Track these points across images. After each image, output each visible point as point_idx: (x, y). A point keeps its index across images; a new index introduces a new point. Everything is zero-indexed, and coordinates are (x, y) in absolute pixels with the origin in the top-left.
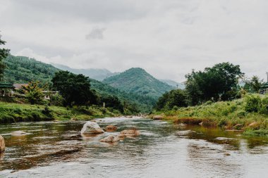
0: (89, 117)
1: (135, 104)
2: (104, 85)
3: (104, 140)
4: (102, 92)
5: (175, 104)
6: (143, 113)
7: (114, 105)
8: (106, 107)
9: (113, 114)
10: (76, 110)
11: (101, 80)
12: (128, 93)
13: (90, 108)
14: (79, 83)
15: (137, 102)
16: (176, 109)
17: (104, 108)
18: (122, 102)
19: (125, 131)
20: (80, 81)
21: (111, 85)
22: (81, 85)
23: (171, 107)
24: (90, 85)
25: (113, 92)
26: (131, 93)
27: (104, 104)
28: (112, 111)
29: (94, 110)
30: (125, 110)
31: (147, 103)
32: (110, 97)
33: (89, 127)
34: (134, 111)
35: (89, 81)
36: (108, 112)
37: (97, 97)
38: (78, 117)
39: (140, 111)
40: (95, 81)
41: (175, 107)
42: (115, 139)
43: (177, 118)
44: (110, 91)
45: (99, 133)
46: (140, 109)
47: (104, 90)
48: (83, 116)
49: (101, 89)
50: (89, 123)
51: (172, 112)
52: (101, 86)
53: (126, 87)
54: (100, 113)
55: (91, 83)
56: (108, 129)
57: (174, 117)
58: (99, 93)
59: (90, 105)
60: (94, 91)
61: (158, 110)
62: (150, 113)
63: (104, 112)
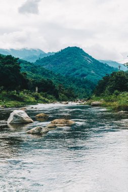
0: (20, 103)
1: (72, 89)
2: (36, 67)
3: (31, 131)
4: (34, 75)
5: (116, 89)
6: (81, 99)
7: (49, 91)
8: (39, 92)
9: (46, 99)
10: (5, 95)
11: (33, 61)
12: (64, 76)
13: (21, 93)
14: (7, 66)
15: (74, 86)
16: (117, 94)
17: (36, 93)
18: (57, 86)
19: (56, 120)
20: (8, 63)
21: (44, 67)
22: (10, 68)
23: (112, 91)
24: (20, 68)
25: (47, 75)
26: (67, 76)
27: (37, 89)
28: (45, 96)
29: (26, 95)
30: (61, 95)
31: (84, 87)
32: (43, 80)
33: (16, 116)
34: (71, 97)
35: (19, 63)
36: (42, 97)
37: (28, 81)
38: (7, 104)
39: (77, 96)
40: (26, 62)
41: (116, 91)
42: (44, 130)
44: (44, 74)
45: (27, 123)
46: (77, 93)
47: (37, 72)
48: (12, 103)
49: (33, 72)
50: (16, 112)
51: (113, 97)
52: (33, 68)
53: (60, 70)
54: (33, 99)
55: (21, 65)
56: (39, 117)
57: (115, 103)
58: (30, 76)
59: (21, 90)
60: (25, 74)
61: (98, 95)
62: (89, 99)
63: (37, 98)
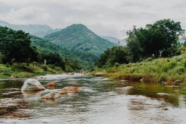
0: (30, 74)
1: (77, 61)
2: (44, 42)
3: (45, 96)
4: (43, 49)
5: (116, 61)
6: (85, 70)
7: (56, 62)
8: (47, 64)
9: (54, 71)
10: (16, 67)
11: (42, 36)
12: (70, 50)
13: (31, 65)
14: (18, 40)
15: (78, 59)
16: (117, 66)
17: (45, 65)
18: (64, 59)
19: (66, 88)
20: (19, 37)
21: (52, 42)
22: (20, 42)
23: (113, 63)
24: (30, 42)
25: (55, 49)
26: (72, 50)
27: (45, 61)
28: (53, 68)
29: (35, 67)
30: (67, 67)
31: (88, 60)
32: (51, 54)
33: (29, 84)
34: (76, 68)
35: (30, 38)
36: (50, 69)
37: (38, 54)
38: (18, 74)
39: (82, 68)
40: (35, 38)
41: (117, 63)
42: (57, 96)
43: (118, 74)
44: (51, 48)
45: (40, 90)
46: (81, 65)
47: (45, 47)
48: (23, 74)
49: (42, 46)
50: (30, 80)
51: (114, 68)
52: (42, 43)
53: (67, 44)
54: (42, 71)
55: (31, 40)
56: (50, 86)
57: (116, 74)
58: (40, 50)
59: (31, 62)
60: (35, 47)
61: (100, 67)
62: (92, 70)
63: (45, 69)
